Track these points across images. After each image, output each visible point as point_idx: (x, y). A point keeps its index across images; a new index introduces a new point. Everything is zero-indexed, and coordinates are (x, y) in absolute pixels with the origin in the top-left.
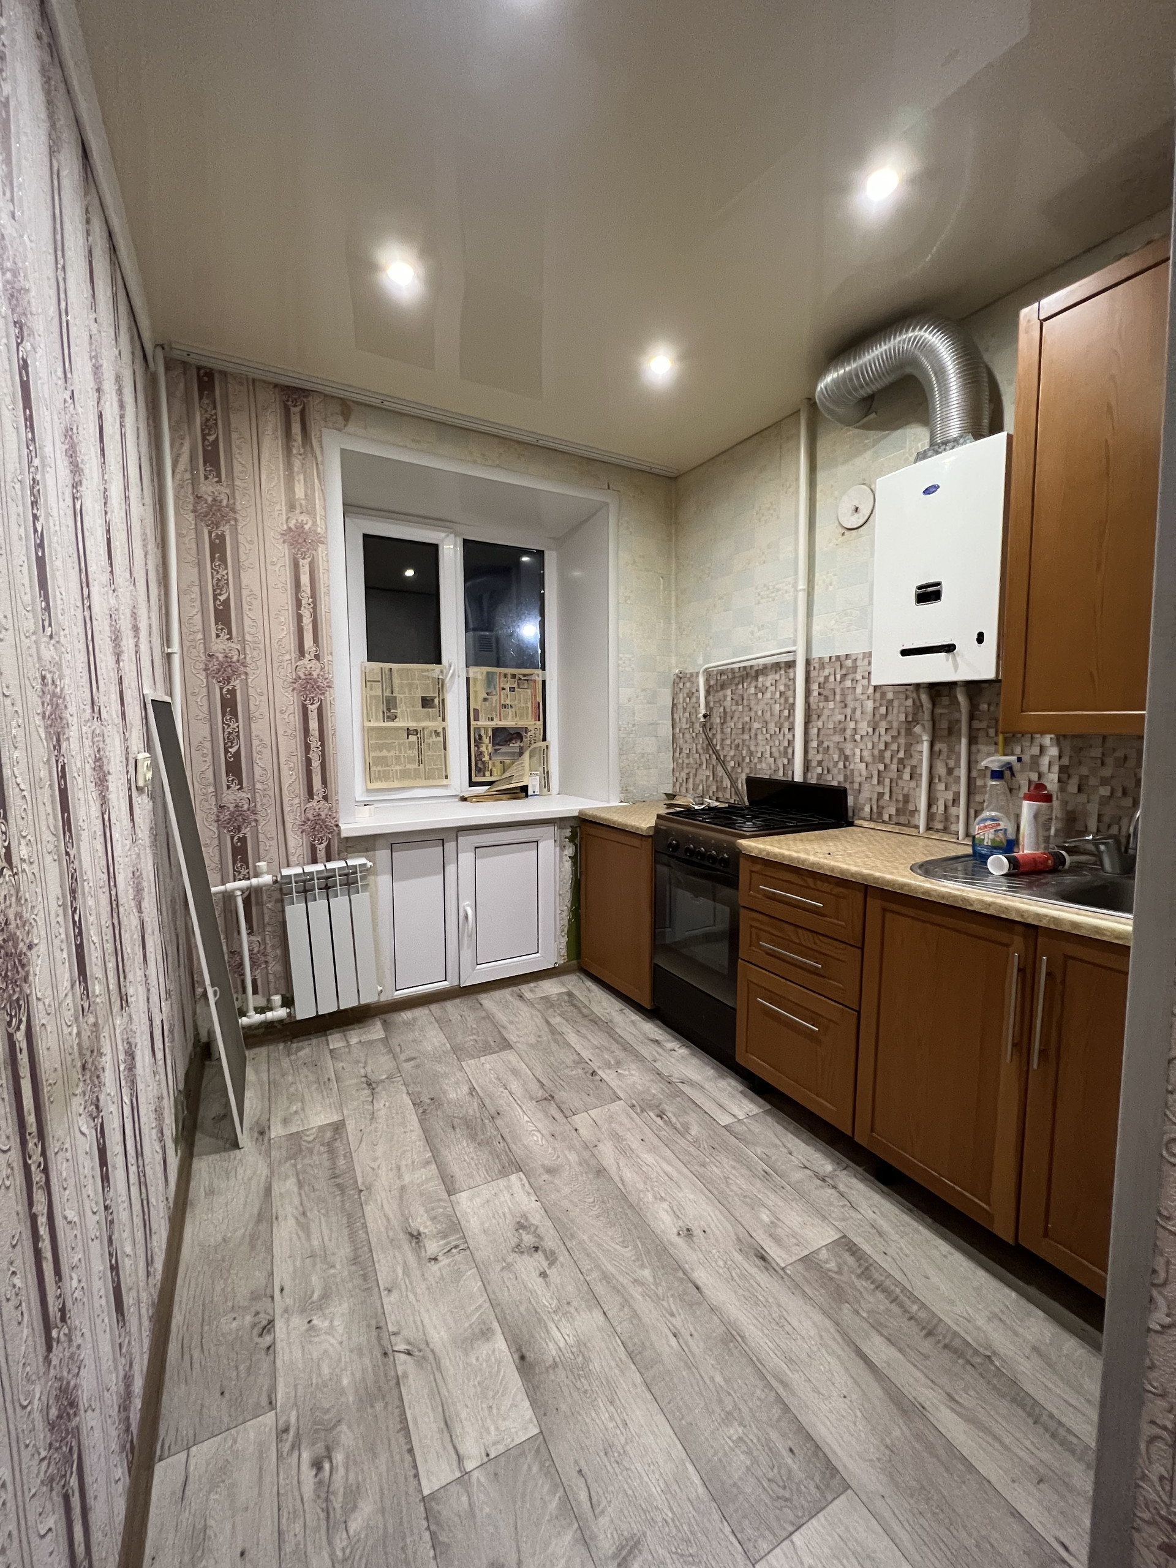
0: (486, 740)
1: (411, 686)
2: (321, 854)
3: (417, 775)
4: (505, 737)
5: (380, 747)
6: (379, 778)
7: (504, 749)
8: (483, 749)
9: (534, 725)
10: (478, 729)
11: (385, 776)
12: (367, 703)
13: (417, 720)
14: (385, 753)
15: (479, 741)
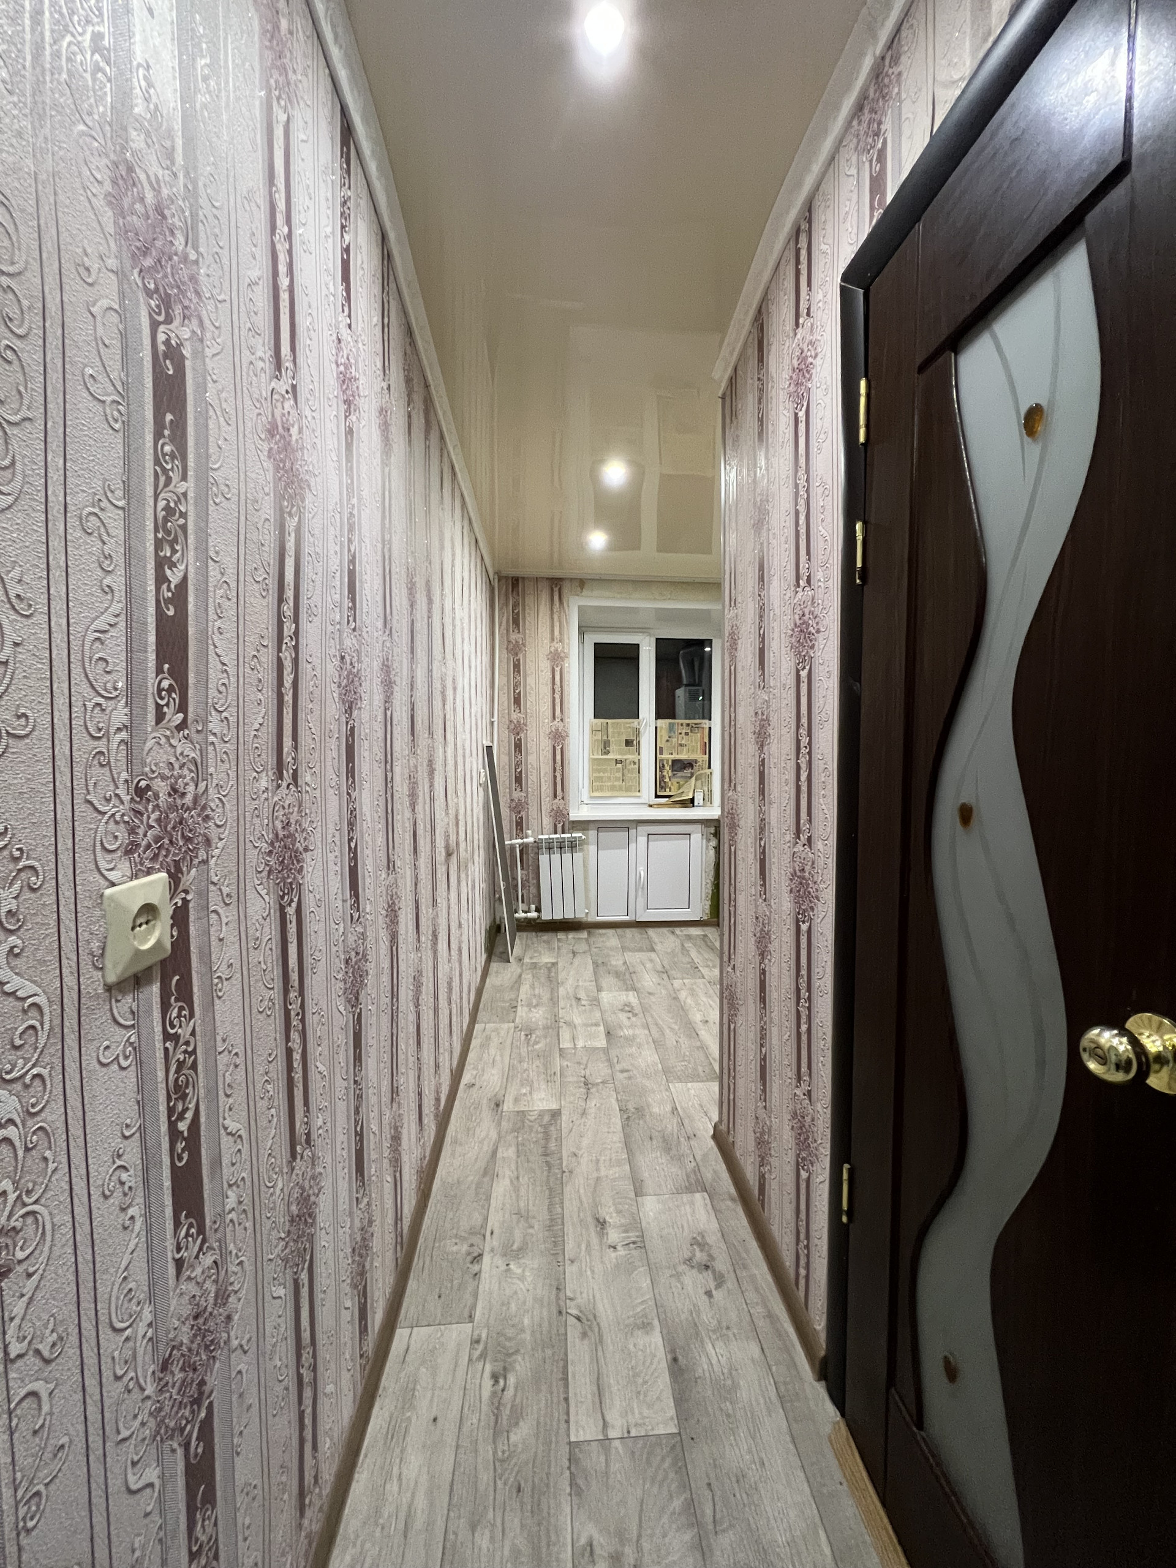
0: (667, 768)
1: (619, 734)
2: (559, 829)
3: (620, 789)
4: (680, 766)
5: (599, 771)
6: (597, 790)
7: (680, 774)
8: (665, 773)
9: (702, 758)
10: (662, 760)
11: (601, 789)
12: (593, 743)
13: (621, 754)
14: (601, 774)
15: (663, 767)
